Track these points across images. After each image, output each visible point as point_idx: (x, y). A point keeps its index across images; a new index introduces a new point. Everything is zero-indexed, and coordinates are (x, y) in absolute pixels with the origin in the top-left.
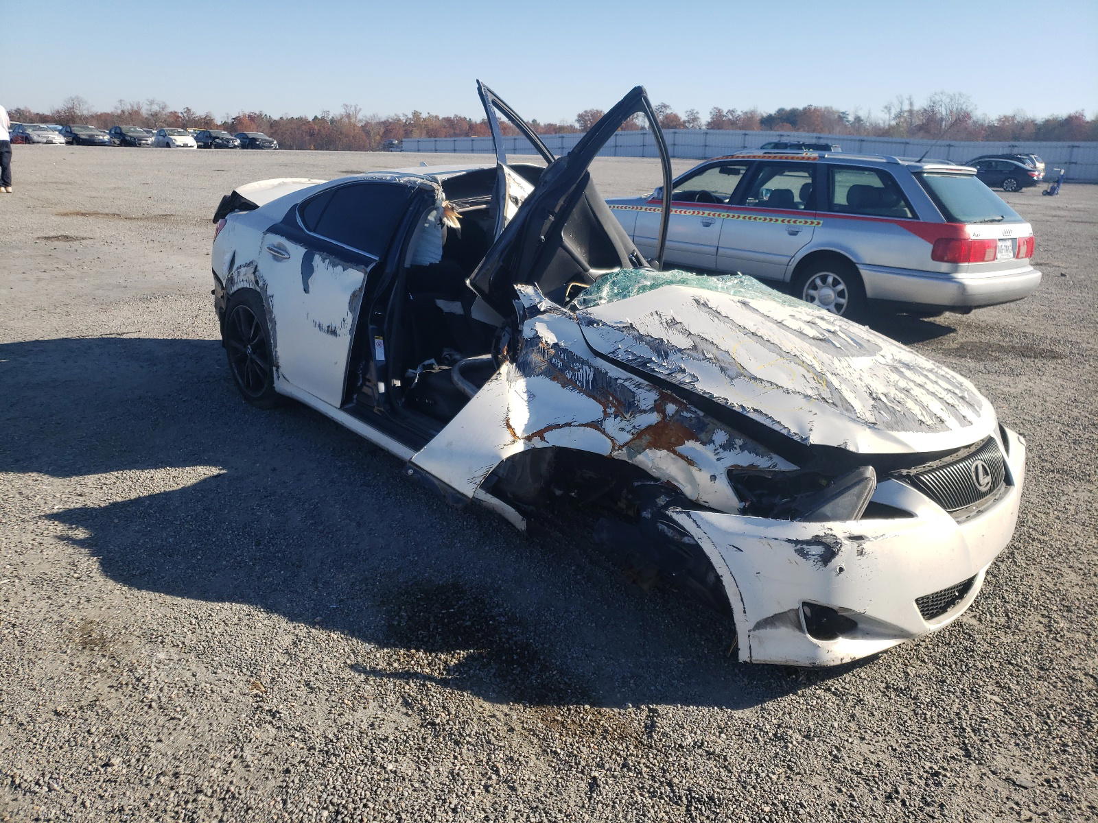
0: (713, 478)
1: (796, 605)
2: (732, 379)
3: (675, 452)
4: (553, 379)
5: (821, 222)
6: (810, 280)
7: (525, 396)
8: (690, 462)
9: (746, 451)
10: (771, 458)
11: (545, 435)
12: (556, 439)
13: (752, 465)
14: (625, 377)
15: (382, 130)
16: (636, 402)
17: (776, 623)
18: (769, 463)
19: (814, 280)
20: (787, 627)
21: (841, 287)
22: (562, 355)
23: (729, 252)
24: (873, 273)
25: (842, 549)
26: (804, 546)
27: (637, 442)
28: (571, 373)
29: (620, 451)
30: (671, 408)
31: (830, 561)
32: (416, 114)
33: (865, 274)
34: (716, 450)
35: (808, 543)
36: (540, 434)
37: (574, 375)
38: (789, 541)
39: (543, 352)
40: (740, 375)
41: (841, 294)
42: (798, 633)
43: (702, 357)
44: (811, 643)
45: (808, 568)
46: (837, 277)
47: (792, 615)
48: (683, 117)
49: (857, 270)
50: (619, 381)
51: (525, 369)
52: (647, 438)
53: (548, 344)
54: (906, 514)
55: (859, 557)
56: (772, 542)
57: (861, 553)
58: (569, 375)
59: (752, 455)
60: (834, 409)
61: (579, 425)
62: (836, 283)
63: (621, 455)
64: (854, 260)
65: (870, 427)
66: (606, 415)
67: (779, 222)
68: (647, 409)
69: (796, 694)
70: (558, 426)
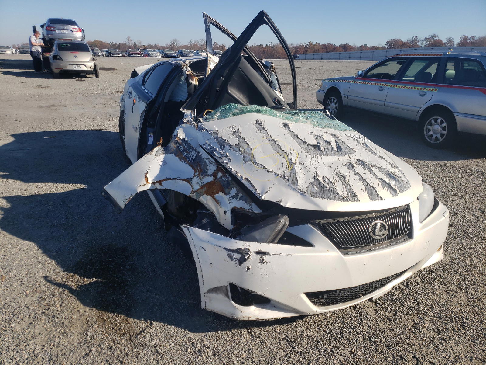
0: (225, 212)
1: (227, 284)
2: (245, 162)
3: (213, 197)
4: (177, 156)
5: (438, 89)
6: (429, 121)
7: (161, 163)
8: (218, 203)
9: (242, 200)
10: (251, 205)
11: (163, 183)
12: (167, 185)
13: (241, 208)
14: (207, 158)
15: (294, 51)
16: (207, 171)
17: (218, 292)
18: (249, 208)
19: (431, 121)
20: (223, 295)
21: (444, 125)
22: (185, 145)
23: (390, 104)
24: (462, 118)
25: (250, 257)
26: (232, 253)
27: (201, 190)
28: (186, 154)
29: (193, 194)
30: (220, 174)
31: (243, 263)
32: (310, 43)
33: (458, 118)
34: (230, 198)
35: (233, 251)
36: (160, 182)
37: (187, 155)
38: (225, 249)
39: (176, 142)
40: (250, 160)
41: (444, 129)
42: (227, 299)
43: (238, 149)
44: (233, 306)
45: (232, 264)
46: (442, 119)
47: (224, 288)
48: (444, 41)
49: (453, 115)
50: (205, 160)
51: (166, 150)
52: (205, 189)
53: (180, 139)
54: (310, 245)
55: (261, 264)
56: (219, 248)
57: (262, 261)
58: (184, 154)
59: (244, 203)
60: (287, 183)
61: (180, 180)
62: (442, 122)
63: (194, 196)
64: (452, 110)
65: (301, 194)
66: (195, 175)
67: (416, 89)
68: (210, 174)
69: (231, 331)
70: (170, 179)
